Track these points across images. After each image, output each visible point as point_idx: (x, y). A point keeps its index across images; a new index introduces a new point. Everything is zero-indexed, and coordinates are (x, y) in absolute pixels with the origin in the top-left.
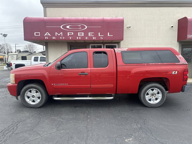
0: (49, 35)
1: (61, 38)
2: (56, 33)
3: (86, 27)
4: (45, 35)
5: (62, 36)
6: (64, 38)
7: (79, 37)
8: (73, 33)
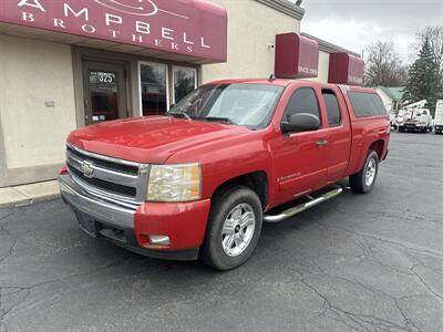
0: (39, 6)
1: (83, 27)
2: (66, 6)
3: (156, 10)
4: (20, 4)
5: (86, 22)
6: (94, 30)
7: (138, 34)
8: (120, 19)
